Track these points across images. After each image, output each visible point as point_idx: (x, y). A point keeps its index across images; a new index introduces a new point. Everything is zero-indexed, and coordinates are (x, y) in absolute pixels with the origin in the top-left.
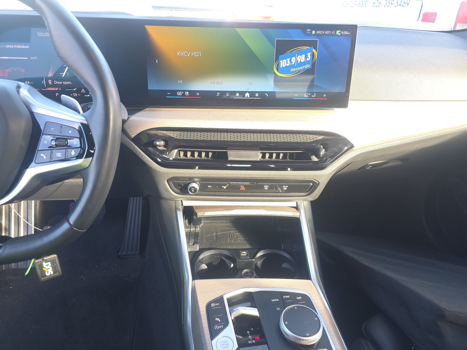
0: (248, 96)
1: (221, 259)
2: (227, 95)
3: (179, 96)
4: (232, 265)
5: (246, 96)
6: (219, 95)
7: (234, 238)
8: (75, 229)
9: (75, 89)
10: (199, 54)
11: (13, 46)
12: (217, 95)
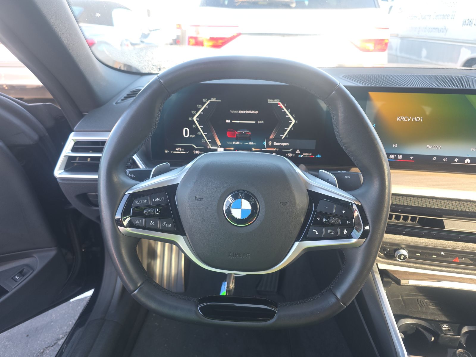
0: (469, 162)
1: (417, 329)
2: (445, 160)
3: (392, 159)
4: (433, 339)
5: (466, 162)
6: (435, 160)
7: (425, 306)
8: (342, 304)
9: (291, 150)
10: (421, 119)
11: (245, 112)
12: (433, 160)
